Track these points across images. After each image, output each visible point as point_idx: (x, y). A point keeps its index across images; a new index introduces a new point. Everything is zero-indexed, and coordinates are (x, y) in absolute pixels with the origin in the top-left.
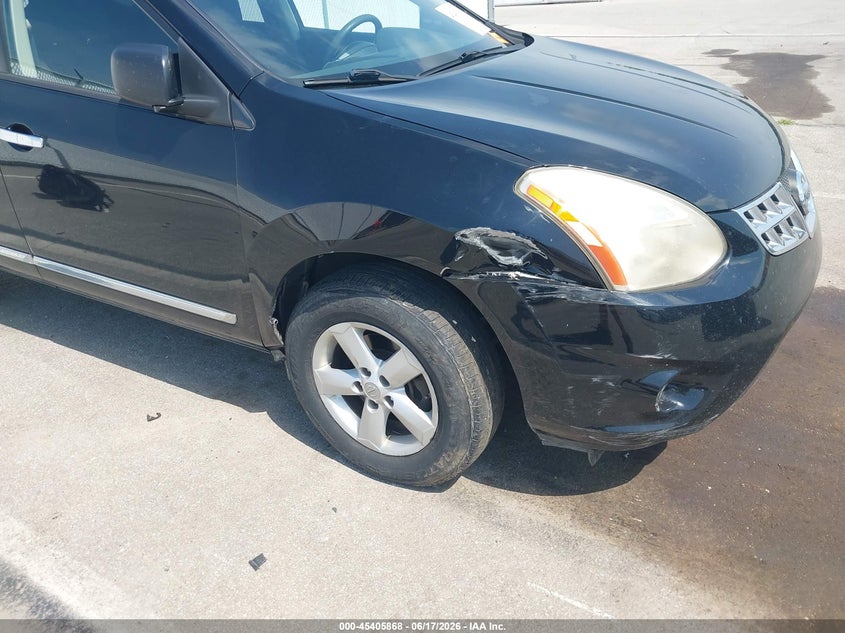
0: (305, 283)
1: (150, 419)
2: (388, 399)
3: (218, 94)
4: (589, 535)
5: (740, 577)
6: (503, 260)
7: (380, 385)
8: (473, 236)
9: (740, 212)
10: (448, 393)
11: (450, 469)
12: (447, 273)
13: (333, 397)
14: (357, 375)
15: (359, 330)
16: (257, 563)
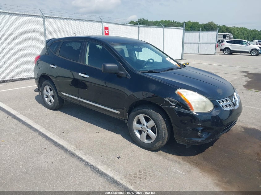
0: (134, 107)
1: (97, 133)
2: (147, 131)
3: (125, 71)
4: (185, 163)
5: (214, 173)
6: (172, 104)
7: (146, 127)
8: (167, 99)
9: (217, 101)
10: (160, 129)
11: (158, 146)
12: (162, 106)
13: (136, 130)
14: (142, 125)
15: (143, 116)
16: (119, 158)
